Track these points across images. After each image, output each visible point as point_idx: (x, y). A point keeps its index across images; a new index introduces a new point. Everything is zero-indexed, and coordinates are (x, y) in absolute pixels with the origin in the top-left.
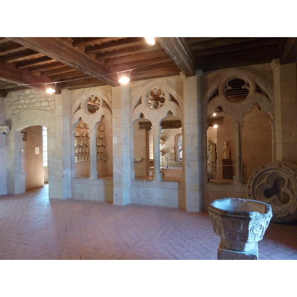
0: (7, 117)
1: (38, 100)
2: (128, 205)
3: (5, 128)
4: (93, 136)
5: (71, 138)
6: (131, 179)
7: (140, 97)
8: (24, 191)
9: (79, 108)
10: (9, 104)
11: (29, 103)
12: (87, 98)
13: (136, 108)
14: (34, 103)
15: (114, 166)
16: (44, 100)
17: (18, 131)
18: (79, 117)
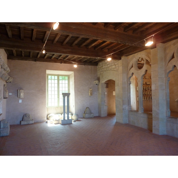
0: (98, 76)
1: (111, 65)
2: (163, 135)
3: (97, 82)
4: (140, 84)
5: (127, 86)
6: (167, 116)
7: (173, 53)
8: (106, 115)
9: (132, 67)
10: (99, 69)
11: (107, 67)
12: (136, 60)
13: (170, 62)
14: (109, 67)
15: (153, 105)
16: (113, 64)
17: (103, 83)
18: (132, 72)
